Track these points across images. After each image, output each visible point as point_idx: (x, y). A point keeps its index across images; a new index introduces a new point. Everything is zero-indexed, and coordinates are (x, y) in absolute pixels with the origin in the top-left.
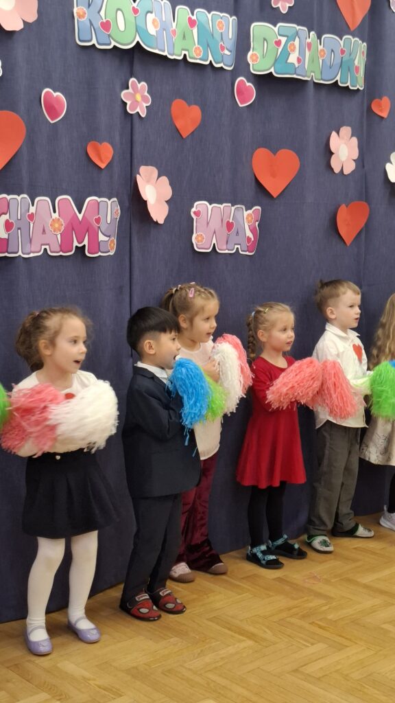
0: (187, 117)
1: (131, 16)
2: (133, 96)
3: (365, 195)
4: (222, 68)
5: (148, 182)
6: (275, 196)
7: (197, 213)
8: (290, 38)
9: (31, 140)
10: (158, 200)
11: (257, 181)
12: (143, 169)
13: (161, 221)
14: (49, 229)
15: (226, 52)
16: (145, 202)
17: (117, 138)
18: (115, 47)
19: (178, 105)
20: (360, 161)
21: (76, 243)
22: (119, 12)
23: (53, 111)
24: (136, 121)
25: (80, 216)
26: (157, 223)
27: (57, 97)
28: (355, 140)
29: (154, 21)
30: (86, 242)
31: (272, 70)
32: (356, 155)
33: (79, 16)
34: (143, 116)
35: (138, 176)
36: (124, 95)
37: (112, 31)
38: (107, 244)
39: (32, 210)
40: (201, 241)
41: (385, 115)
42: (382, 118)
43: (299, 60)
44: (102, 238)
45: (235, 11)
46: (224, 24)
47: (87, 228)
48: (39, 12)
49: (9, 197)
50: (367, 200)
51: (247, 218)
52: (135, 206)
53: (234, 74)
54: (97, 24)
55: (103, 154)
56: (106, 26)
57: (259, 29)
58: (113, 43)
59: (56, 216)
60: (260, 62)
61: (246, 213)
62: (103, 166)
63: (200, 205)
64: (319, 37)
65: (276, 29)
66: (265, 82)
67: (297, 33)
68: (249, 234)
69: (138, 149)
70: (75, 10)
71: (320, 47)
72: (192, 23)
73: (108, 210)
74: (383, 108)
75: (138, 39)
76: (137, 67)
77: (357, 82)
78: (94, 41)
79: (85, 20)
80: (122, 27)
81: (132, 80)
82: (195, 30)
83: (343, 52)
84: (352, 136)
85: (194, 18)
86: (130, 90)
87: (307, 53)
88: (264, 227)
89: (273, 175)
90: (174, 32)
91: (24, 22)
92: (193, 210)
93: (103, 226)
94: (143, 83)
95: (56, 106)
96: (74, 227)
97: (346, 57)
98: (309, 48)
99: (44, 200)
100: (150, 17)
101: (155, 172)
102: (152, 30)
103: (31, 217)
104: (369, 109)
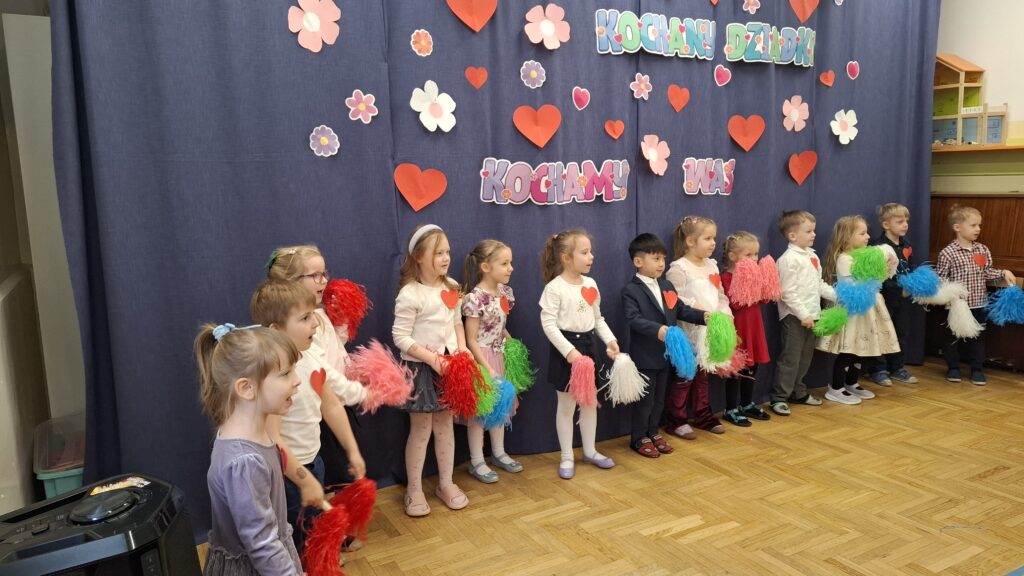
0: (679, 97)
1: (636, 29)
2: (639, 85)
3: (814, 146)
4: (704, 59)
5: (651, 146)
6: (747, 150)
7: (687, 167)
8: (757, 33)
9: (564, 124)
10: (659, 159)
11: (732, 139)
12: (646, 137)
13: (662, 174)
14: (577, 184)
15: (708, 48)
16: (648, 161)
17: (627, 116)
18: (625, 53)
19: (672, 89)
20: (810, 121)
21: (596, 193)
22: (629, 29)
23: (580, 102)
24: (641, 104)
25: (599, 174)
26: (658, 175)
27: (584, 93)
28: (806, 105)
29: (654, 31)
30: (603, 192)
31: (743, 57)
32: (806, 115)
33: (600, 33)
34: (646, 98)
35: (642, 143)
36: (632, 86)
37: (623, 42)
38: (620, 192)
39: (565, 172)
40: (690, 186)
41: (830, 84)
42: (828, 87)
43: (763, 49)
44: (615, 188)
45: (713, 18)
46: (706, 28)
47: (605, 182)
48: (571, 34)
49: (548, 164)
50: (816, 151)
51: (724, 168)
52: (641, 164)
53: (714, 63)
54: (612, 38)
55: (617, 129)
56: (619, 38)
57: (733, 28)
58: (624, 50)
59: (581, 175)
60: (733, 52)
61: (724, 165)
62: (616, 138)
63: (689, 161)
64: (779, 30)
65: (746, 27)
66: (738, 66)
67: (762, 29)
68: (726, 180)
69: (642, 123)
70: (597, 29)
71: (780, 37)
72: (682, 29)
73: (621, 168)
74: (829, 79)
75: (642, 45)
76: (642, 64)
77: (808, 61)
78: (610, 50)
79: (604, 35)
80: (630, 38)
81: (638, 74)
82: (684, 34)
83: (798, 39)
84: (802, 102)
85: (683, 25)
86: (637, 82)
87: (770, 43)
88: (737, 173)
89: (745, 135)
90: (669, 37)
91: (561, 42)
92: (684, 164)
93: (616, 180)
94: (646, 76)
95: (584, 99)
96: (595, 182)
97: (800, 43)
98: (772, 39)
99: (573, 165)
100: (651, 28)
101: (656, 138)
102: (652, 37)
103: (564, 177)
104: (818, 81)
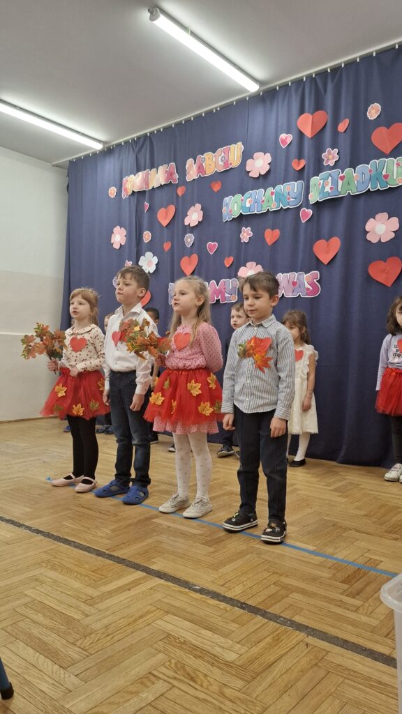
1: (240, 203)
4: (288, 208)
8: (325, 179)
15: (292, 199)
17: (236, 253)
18: (233, 218)
21: (216, 298)
22: (236, 204)
27: (214, 245)
31: (318, 199)
33: (224, 211)
37: (232, 213)
38: (230, 297)
43: (331, 188)
55: (228, 262)
56: (230, 211)
57: (314, 180)
60: (314, 197)
62: (228, 267)
65: (319, 178)
67: (330, 175)
71: (354, 175)
72: (272, 193)
75: (241, 211)
78: (227, 219)
80: (235, 209)
81: (243, 228)
82: (274, 197)
87: (340, 182)
93: (227, 291)
94: (248, 228)
97: (373, 173)
100: (248, 200)
101: (255, 264)
102: (248, 205)
